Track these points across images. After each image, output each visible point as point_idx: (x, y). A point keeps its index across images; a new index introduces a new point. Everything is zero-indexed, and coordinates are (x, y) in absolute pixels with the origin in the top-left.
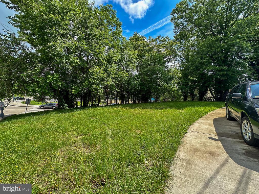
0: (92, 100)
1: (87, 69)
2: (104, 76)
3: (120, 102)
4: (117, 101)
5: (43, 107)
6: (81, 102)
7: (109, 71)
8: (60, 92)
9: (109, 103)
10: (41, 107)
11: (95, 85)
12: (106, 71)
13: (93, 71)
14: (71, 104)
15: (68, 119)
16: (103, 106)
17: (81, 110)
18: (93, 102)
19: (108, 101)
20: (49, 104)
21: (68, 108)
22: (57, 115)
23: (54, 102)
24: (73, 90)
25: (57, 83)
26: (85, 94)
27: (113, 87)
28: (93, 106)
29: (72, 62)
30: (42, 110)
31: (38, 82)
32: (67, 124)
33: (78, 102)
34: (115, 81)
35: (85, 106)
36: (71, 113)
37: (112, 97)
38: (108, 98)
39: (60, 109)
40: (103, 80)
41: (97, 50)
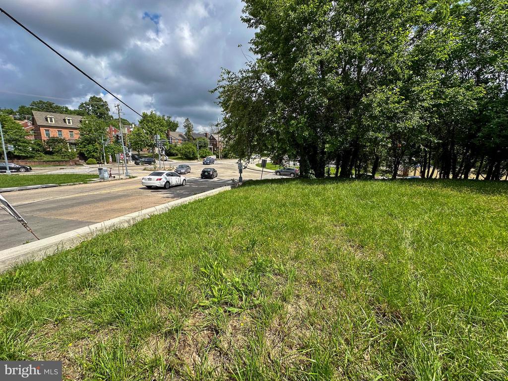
6: (337, 169)
14: (320, 171)
21: (314, 177)
24: (327, 146)
25: (303, 132)
29: (331, 89)
33: (332, 168)
41: (387, 48)
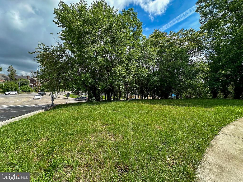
0: (114, 95)
1: (111, 67)
2: (125, 74)
3: (140, 97)
4: (137, 96)
5: (77, 100)
6: (106, 96)
7: (129, 68)
8: (90, 88)
9: (129, 98)
10: (76, 99)
11: (118, 81)
12: (127, 68)
13: (116, 69)
14: (98, 98)
15: (96, 110)
16: (123, 101)
17: (105, 103)
18: (115, 97)
19: (128, 96)
20: (82, 97)
21: (95, 101)
22: (87, 106)
23: (85, 95)
24: (100, 87)
25: (88, 80)
26: (109, 89)
27: (133, 83)
28: (115, 100)
29: (100, 63)
30: (77, 102)
31: (75, 80)
32: (95, 114)
33: (103, 96)
34: (136, 78)
35: (108, 100)
36: (98, 106)
37: (132, 92)
38: (128, 94)
39: (89, 102)
40: (124, 77)
41: (120, 51)
